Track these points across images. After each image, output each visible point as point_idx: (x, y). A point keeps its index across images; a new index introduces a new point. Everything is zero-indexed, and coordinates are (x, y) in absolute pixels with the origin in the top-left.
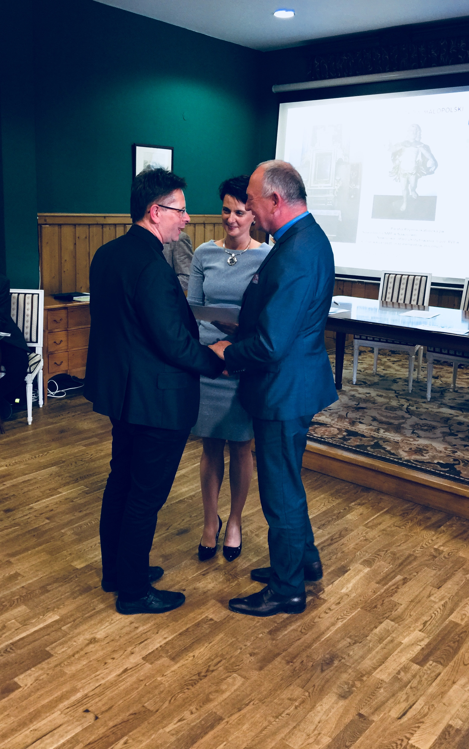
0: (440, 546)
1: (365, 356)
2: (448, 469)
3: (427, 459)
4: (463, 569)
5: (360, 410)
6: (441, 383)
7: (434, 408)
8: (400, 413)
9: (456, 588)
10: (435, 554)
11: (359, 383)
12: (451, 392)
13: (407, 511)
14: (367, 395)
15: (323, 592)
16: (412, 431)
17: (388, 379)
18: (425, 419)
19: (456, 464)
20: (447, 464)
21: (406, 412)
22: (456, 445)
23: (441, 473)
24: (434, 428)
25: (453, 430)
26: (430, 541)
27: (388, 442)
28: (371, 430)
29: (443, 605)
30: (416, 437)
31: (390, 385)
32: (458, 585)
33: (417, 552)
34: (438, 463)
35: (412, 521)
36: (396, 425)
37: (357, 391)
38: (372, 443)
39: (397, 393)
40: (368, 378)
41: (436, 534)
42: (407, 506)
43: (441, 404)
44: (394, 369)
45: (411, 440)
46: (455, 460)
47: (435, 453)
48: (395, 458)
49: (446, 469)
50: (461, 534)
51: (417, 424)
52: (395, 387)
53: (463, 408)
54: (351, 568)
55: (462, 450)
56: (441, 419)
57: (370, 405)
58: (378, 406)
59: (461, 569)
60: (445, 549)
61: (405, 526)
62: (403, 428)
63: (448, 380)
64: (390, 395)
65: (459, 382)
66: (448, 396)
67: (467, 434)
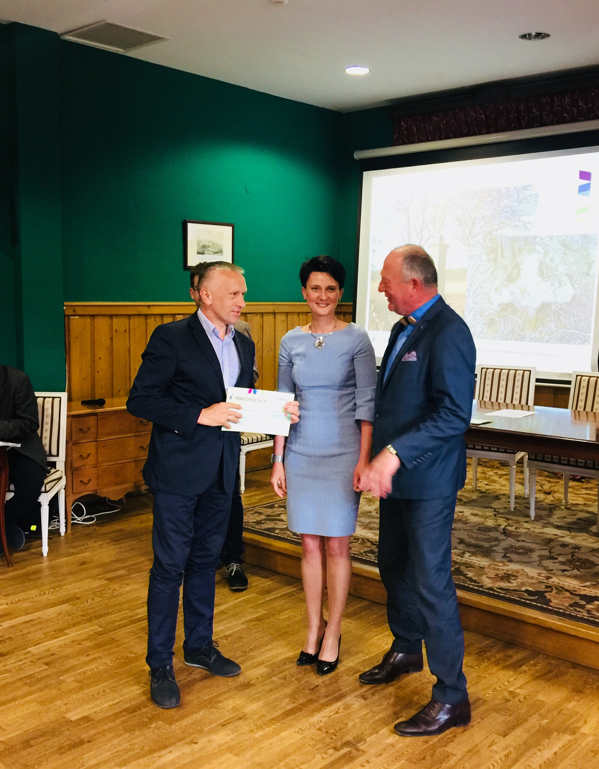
0: (517, 688)
2: (537, 597)
3: (514, 587)
4: (540, 714)
6: (552, 499)
7: (537, 529)
8: (493, 534)
9: (525, 736)
10: (508, 697)
12: (562, 509)
13: (485, 649)
14: (460, 514)
15: (364, 743)
16: (503, 555)
17: (489, 495)
18: (522, 541)
19: (548, 592)
20: (537, 591)
21: (502, 533)
22: (552, 570)
23: (528, 602)
24: (531, 550)
26: (506, 683)
27: (471, 567)
29: (505, 755)
30: (507, 561)
31: (490, 503)
32: (528, 732)
34: (526, 591)
35: (489, 660)
36: (485, 548)
39: (497, 512)
41: (514, 674)
42: (486, 642)
43: (547, 523)
44: (499, 483)
45: (500, 564)
46: (547, 587)
47: (525, 580)
48: (475, 586)
49: (534, 598)
50: (546, 674)
51: (512, 547)
52: (496, 504)
53: (572, 528)
55: (558, 575)
56: (542, 540)
59: (537, 714)
60: (522, 692)
61: (479, 667)
62: (494, 551)
63: (562, 496)
64: (488, 514)
65: (572, 498)
66: (557, 514)
67: (570, 557)
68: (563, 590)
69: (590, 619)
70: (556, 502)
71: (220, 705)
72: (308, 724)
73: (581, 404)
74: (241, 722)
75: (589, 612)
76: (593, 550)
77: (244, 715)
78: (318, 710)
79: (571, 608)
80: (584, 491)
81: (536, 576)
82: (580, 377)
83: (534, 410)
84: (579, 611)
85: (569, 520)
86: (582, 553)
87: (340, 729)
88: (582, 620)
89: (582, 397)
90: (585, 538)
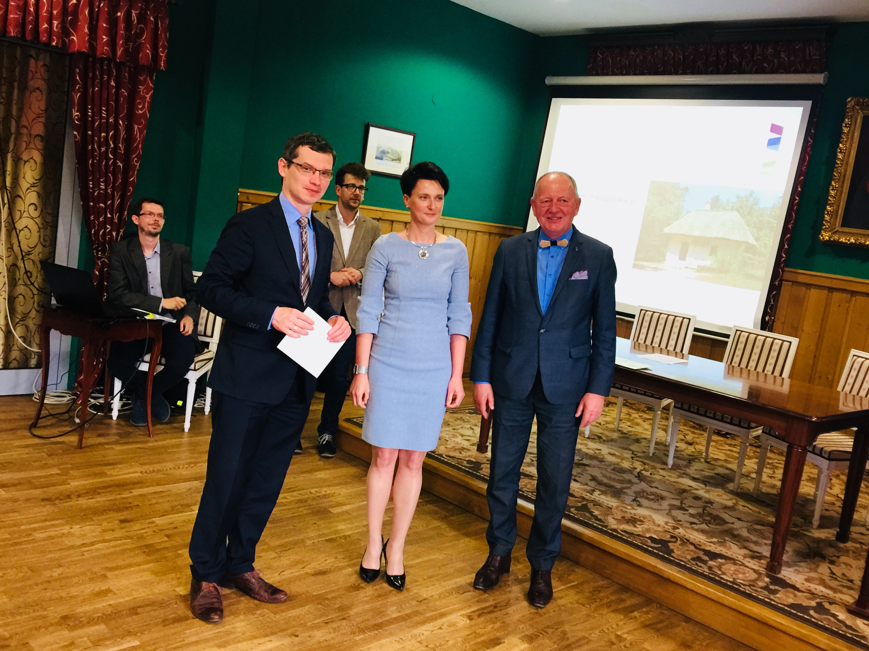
0: (624, 633)
1: (612, 408)
2: (660, 546)
3: (639, 531)
5: (580, 467)
6: (694, 450)
7: (672, 477)
8: (627, 476)
10: (614, 640)
11: (593, 437)
12: (701, 462)
13: (599, 589)
14: (597, 452)
16: (633, 498)
17: (630, 437)
18: (656, 487)
19: (672, 542)
20: (661, 540)
21: (636, 477)
22: (681, 521)
23: (650, 549)
24: (662, 498)
25: (685, 504)
26: (614, 626)
27: (599, 505)
28: (585, 490)
30: (636, 505)
31: (630, 445)
33: (593, 635)
34: (651, 538)
35: (601, 600)
36: (617, 489)
37: (586, 445)
38: (579, 505)
39: (634, 455)
40: (606, 433)
41: (625, 619)
42: (602, 583)
43: (684, 473)
44: (642, 426)
45: (629, 507)
46: (672, 537)
47: (651, 526)
48: (599, 524)
49: (657, 546)
50: (655, 624)
51: (643, 491)
52: (635, 447)
53: (708, 482)
54: (506, 641)
55: (685, 527)
56: (676, 490)
57: (594, 462)
58: (605, 465)
60: (629, 637)
61: (590, 605)
62: (625, 493)
63: (704, 449)
64: (626, 455)
65: (713, 452)
66: (696, 466)
67: (701, 510)
68: (688, 543)
69: (711, 575)
70: (695, 454)
71: (327, 602)
72: (409, 636)
73: (737, 359)
74: (344, 623)
75: (710, 568)
76: (726, 507)
77: (349, 616)
78: (423, 623)
79: (692, 562)
80: (727, 447)
81: (662, 524)
82: (739, 332)
83: (687, 359)
84: (701, 567)
85: (707, 474)
86: (714, 509)
87: (441, 645)
88: (702, 575)
89: (739, 353)
90: (720, 494)
